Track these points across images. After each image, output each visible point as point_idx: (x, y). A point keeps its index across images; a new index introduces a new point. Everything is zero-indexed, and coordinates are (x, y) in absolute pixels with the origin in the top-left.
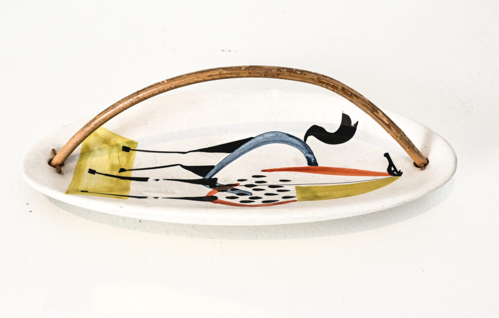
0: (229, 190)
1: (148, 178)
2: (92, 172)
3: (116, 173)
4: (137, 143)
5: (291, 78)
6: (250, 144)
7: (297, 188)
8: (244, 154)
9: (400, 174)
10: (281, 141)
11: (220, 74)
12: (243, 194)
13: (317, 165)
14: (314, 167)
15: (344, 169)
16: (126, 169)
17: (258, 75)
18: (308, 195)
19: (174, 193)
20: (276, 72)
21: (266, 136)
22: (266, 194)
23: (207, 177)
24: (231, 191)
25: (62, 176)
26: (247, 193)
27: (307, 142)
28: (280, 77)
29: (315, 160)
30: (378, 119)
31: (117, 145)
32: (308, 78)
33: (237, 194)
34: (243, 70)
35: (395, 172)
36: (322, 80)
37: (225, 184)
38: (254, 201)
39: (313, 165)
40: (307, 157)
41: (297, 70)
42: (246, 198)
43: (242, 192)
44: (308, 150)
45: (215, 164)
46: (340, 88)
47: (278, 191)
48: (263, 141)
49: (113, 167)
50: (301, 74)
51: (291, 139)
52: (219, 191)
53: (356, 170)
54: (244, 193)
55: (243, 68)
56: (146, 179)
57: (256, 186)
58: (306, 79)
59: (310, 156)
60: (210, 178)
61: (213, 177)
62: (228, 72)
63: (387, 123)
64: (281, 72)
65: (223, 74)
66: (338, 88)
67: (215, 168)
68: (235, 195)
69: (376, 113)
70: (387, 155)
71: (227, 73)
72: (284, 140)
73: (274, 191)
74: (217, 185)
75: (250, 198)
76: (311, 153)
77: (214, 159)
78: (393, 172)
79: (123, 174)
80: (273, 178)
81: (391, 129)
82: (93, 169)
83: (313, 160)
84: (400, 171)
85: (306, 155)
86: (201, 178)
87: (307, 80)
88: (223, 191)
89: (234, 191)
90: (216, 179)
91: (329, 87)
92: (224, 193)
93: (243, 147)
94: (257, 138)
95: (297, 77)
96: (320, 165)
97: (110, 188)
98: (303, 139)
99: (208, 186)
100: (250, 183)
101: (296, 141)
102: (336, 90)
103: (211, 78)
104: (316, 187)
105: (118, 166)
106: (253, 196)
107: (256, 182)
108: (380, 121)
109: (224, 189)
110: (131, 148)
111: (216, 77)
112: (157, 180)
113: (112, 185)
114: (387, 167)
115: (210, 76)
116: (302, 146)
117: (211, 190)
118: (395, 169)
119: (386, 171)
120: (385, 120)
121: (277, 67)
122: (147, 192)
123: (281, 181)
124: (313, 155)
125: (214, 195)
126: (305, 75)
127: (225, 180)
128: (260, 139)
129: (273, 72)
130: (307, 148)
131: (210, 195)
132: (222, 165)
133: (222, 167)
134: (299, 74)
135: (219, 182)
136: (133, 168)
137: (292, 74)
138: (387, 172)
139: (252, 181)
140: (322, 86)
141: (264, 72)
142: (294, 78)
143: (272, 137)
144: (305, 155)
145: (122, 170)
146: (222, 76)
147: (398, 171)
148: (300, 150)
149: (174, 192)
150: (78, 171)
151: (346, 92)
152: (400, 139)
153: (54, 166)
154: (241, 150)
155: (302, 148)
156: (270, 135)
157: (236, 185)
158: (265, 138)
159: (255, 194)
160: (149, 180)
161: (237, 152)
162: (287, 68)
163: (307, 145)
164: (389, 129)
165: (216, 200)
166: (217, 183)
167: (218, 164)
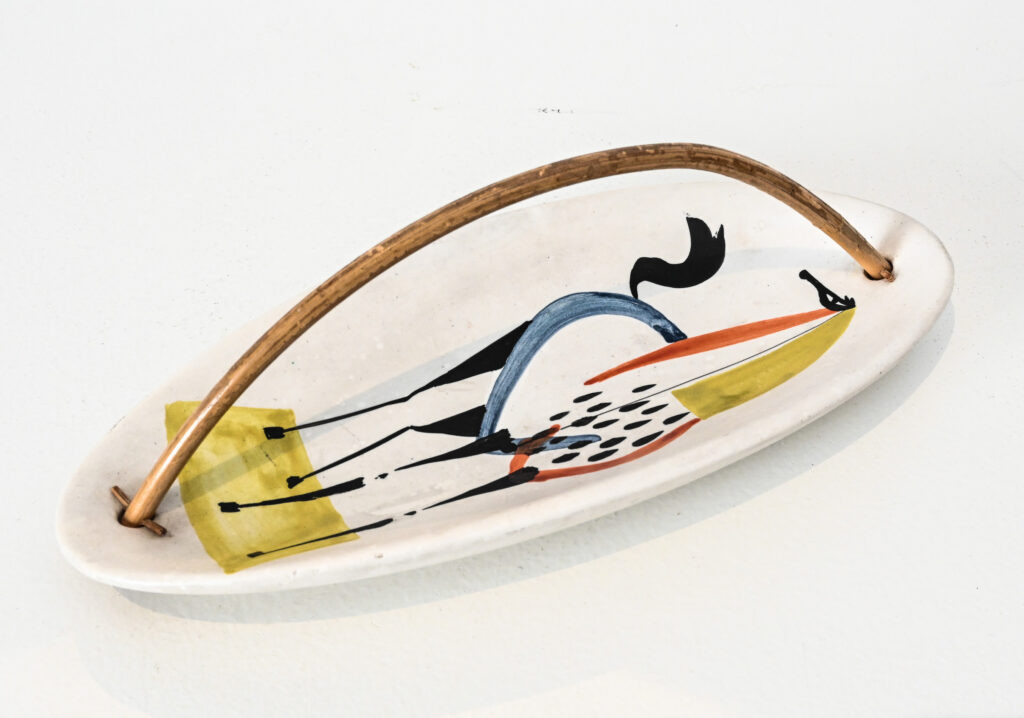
0: (548, 444)
1: (362, 478)
2: (229, 507)
3: (284, 492)
4: (291, 413)
5: (639, 166)
6: (531, 338)
7: (678, 394)
8: (529, 360)
9: (850, 304)
10: (588, 311)
11: (499, 199)
12: (582, 442)
13: (685, 337)
14: (680, 343)
15: (739, 327)
16: (301, 476)
17: (576, 179)
18: (708, 400)
19: (440, 491)
20: (609, 162)
21: (553, 309)
22: (628, 427)
23: (485, 433)
24: (554, 446)
25: (172, 539)
26: (590, 439)
27: (640, 298)
28: (618, 170)
29: (675, 328)
30: (802, 205)
31: (251, 431)
32: (671, 158)
33: (571, 447)
34: (544, 176)
35: (838, 303)
36: (697, 155)
37: (530, 434)
38: (616, 450)
39: (676, 341)
40: (656, 328)
41: (644, 147)
42: (594, 449)
43: (577, 440)
44: (652, 314)
45: (483, 401)
46: (731, 161)
47: (645, 412)
48: (552, 323)
49: (268, 482)
50: (656, 152)
51: (606, 301)
52: (529, 454)
53: (764, 322)
54: (582, 440)
55: (541, 173)
56: (358, 483)
57: (595, 417)
58: (667, 160)
59: (660, 323)
60: (492, 435)
61: (497, 430)
62: (513, 190)
63: (819, 207)
64: (618, 159)
65: (505, 197)
66: (727, 162)
67: (489, 409)
68: (568, 451)
69: (797, 194)
70: (805, 275)
71: (512, 194)
72: (592, 306)
73: (635, 415)
74: (516, 442)
75: (602, 446)
76: (660, 316)
77: (475, 392)
78: (836, 304)
79: (301, 489)
80: (618, 391)
81: (826, 218)
82: (227, 500)
83: (670, 329)
84: (846, 297)
85: (653, 324)
86: (472, 440)
87: (669, 163)
88: (537, 451)
89: (559, 444)
90: (505, 432)
91: (711, 166)
92: (542, 453)
93: (518, 347)
94: (539, 320)
95: (649, 161)
96: (690, 335)
97: (297, 528)
98: (629, 293)
99: (500, 451)
100: (579, 418)
101: (617, 301)
102: (723, 168)
103: (480, 212)
104: (712, 380)
105: (280, 475)
106: (604, 440)
107: (590, 410)
108: (806, 207)
109: (538, 447)
110: (285, 427)
111: (490, 208)
112: (383, 476)
113: (294, 521)
114: (818, 298)
115: (477, 209)
116: (633, 308)
117: (510, 457)
118: (836, 298)
119: (821, 307)
120: (814, 203)
121: (607, 152)
122: (379, 508)
123: (636, 390)
124: (665, 318)
125: (525, 466)
126: (663, 152)
127: (526, 427)
128: (545, 320)
129: (603, 164)
130: (646, 309)
131: (516, 469)
132: (500, 399)
133: (502, 403)
134: (653, 154)
135: (517, 434)
136: (315, 469)
137: (641, 158)
138: (823, 308)
139: (581, 411)
140: (697, 168)
141: (586, 168)
142: (644, 166)
143: (567, 308)
144: (649, 324)
145: (293, 481)
146: (502, 202)
147: (843, 298)
148: (636, 318)
149: (437, 488)
150: (197, 517)
151: (742, 167)
152: (844, 233)
153: (138, 525)
154: (518, 355)
155: (637, 313)
156: (561, 305)
157: (555, 429)
158: (554, 315)
159: (607, 434)
160: (364, 482)
161: (512, 361)
162: (626, 149)
163: (642, 303)
164: (822, 220)
165: (538, 475)
166: (513, 439)
167: (489, 400)
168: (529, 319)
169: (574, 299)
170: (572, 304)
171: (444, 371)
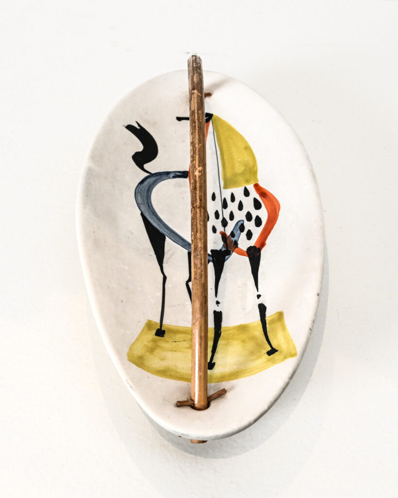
4: (150, 321)
31: (154, 341)
48: (147, 206)
77: (176, 251)
83: (178, 174)
85: (171, 177)
94: (143, 210)
99: (227, 257)
116: (156, 178)
124: (170, 172)
143: (142, 197)
144: (170, 178)
154: (160, 227)
156: (139, 198)
165: (257, 247)
166: (221, 250)
167: (186, 249)
168: (140, 212)
169: (138, 192)
170: (141, 194)
171: (155, 256)
